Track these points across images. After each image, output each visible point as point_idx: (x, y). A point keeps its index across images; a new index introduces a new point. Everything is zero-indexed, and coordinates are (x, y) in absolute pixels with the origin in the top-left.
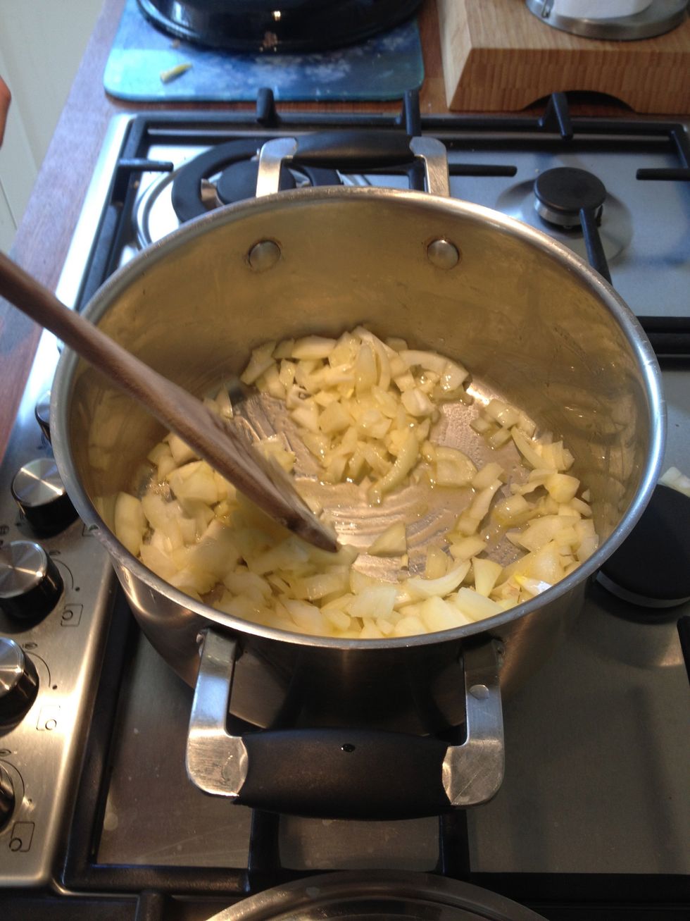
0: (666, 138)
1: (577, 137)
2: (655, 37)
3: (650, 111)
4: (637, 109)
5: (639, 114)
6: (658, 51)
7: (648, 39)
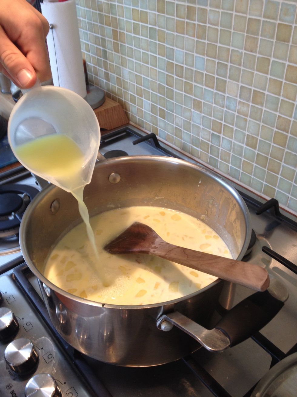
0: (125, 133)
1: (106, 141)
2: (102, 105)
3: (113, 128)
4: (108, 129)
5: (110, 130)
6: (106, 109)
7: (100, 106)
